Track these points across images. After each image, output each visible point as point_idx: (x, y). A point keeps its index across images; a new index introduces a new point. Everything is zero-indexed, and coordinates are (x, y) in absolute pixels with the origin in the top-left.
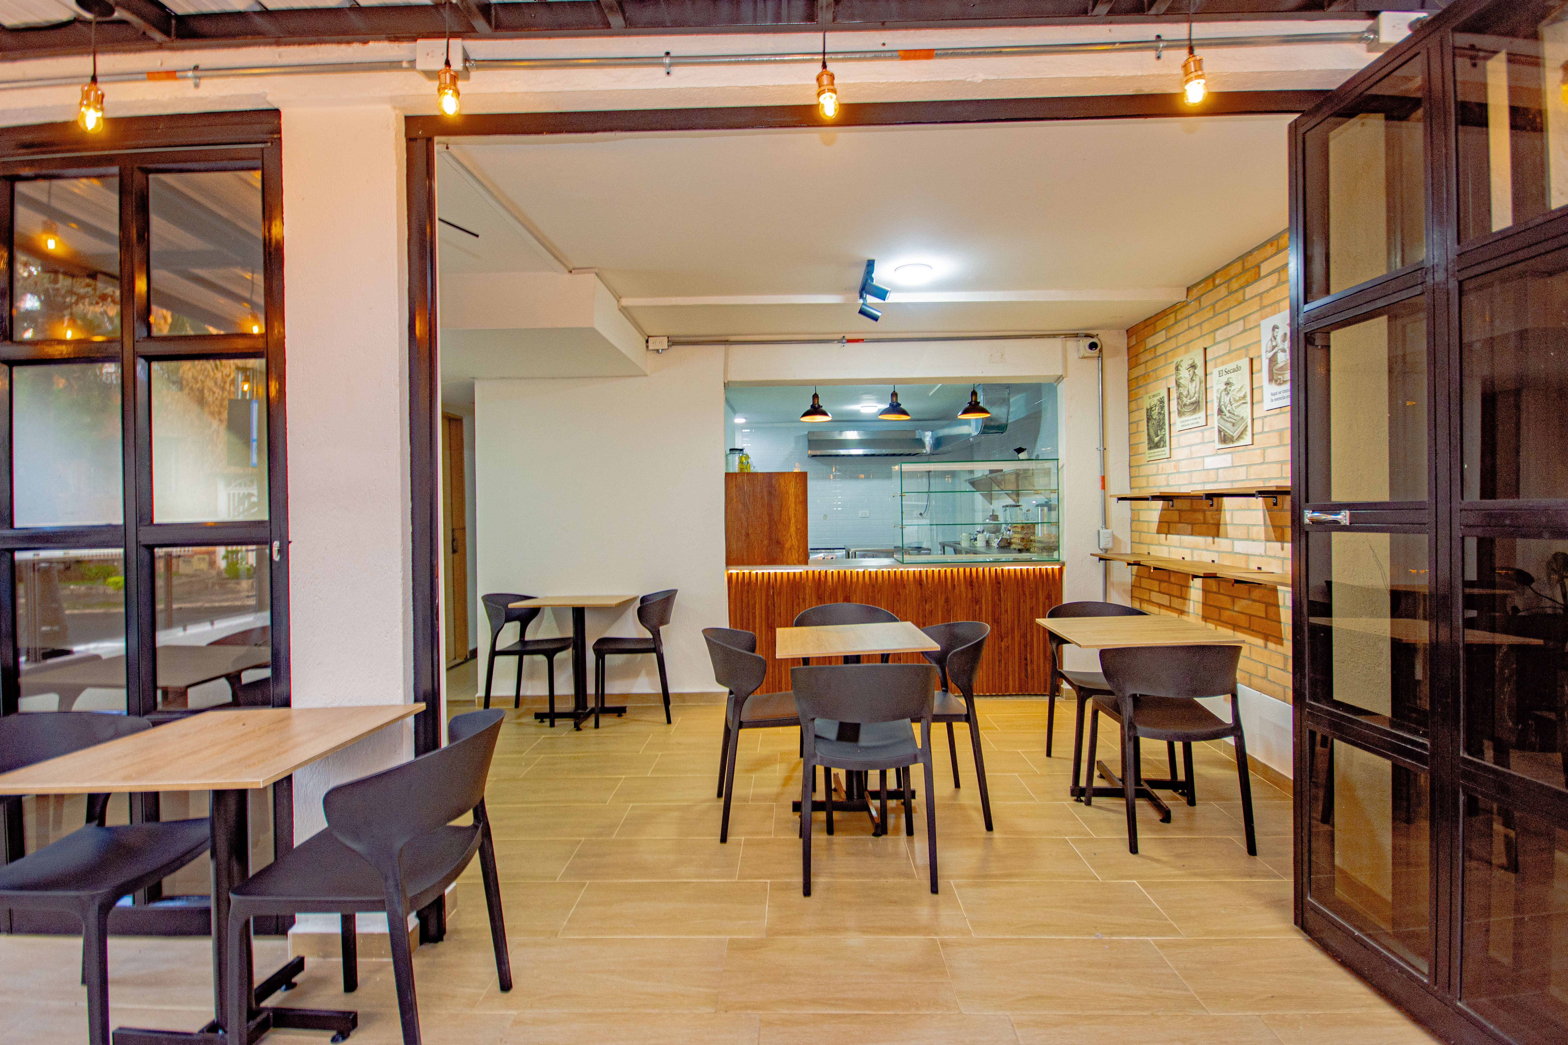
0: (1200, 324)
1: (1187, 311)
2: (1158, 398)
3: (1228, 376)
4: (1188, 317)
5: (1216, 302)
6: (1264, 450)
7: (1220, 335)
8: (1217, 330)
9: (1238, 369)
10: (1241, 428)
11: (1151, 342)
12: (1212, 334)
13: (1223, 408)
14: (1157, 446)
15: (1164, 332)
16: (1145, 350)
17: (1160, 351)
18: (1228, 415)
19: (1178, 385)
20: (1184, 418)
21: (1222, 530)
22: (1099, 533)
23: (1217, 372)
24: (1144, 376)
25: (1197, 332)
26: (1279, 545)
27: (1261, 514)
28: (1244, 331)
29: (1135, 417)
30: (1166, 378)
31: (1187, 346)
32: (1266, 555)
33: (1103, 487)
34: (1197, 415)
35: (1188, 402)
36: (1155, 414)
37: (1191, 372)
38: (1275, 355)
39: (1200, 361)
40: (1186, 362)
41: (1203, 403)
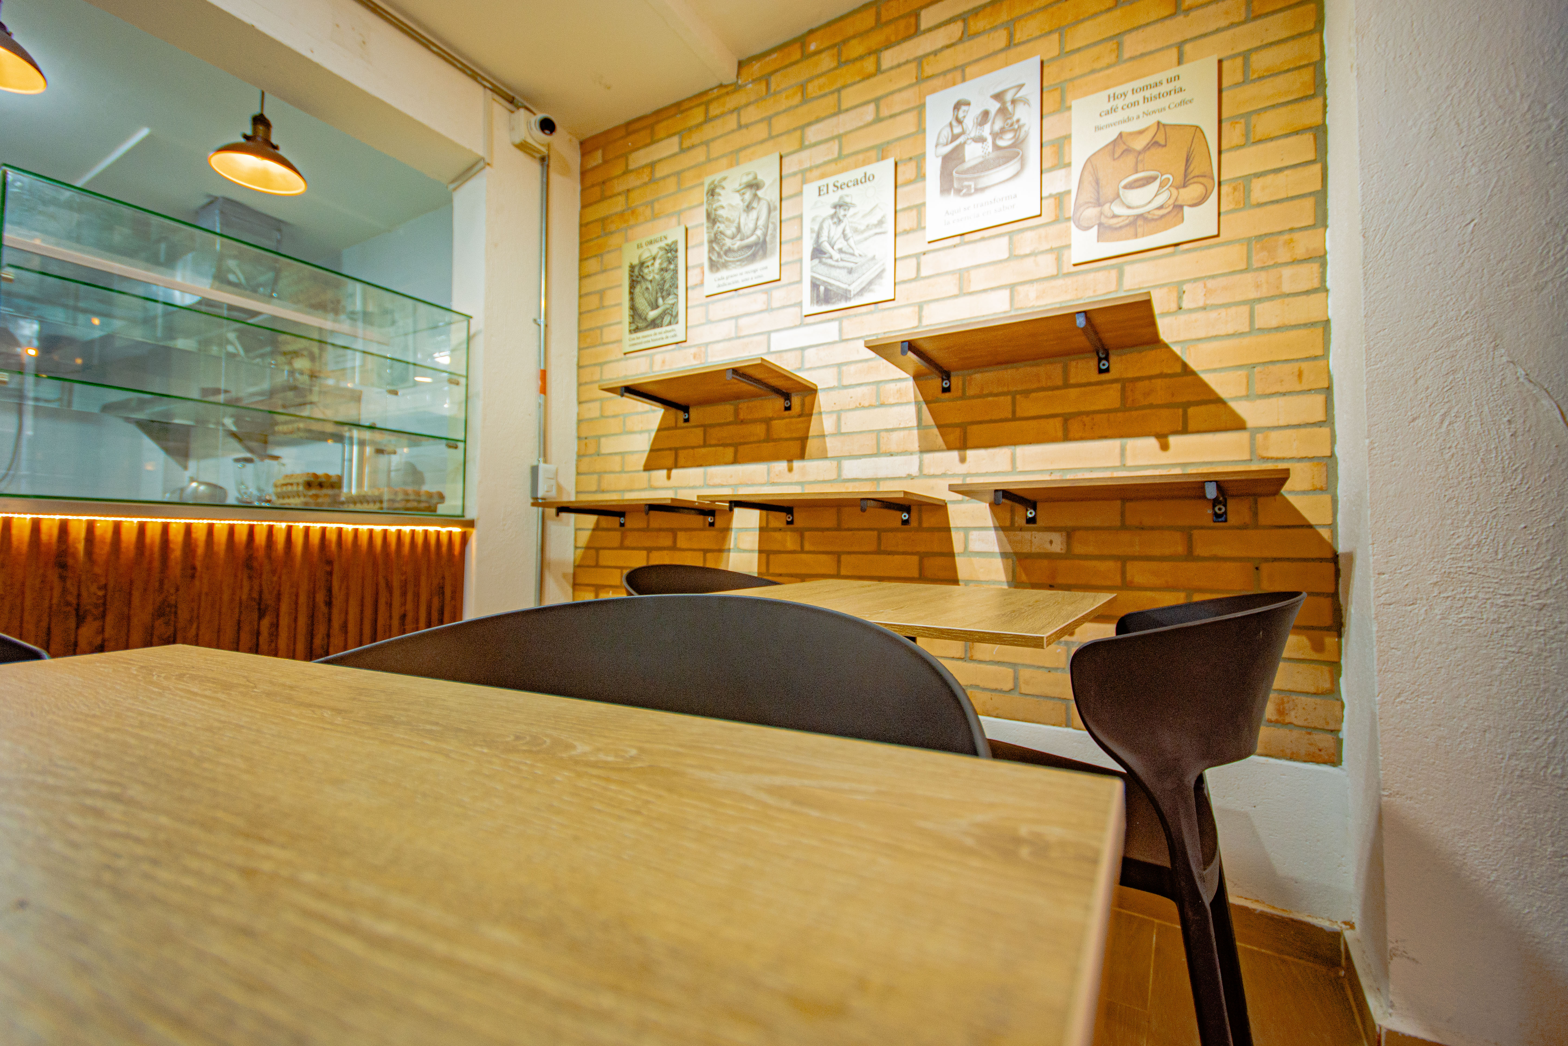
0: (769, 120)
1: (732, 102)
2: (663, 244)
3: (840, 193)
4: (737, 110)
5: (811, 80)
6: (920, 306)
7: (813, 134)
8: (810, 124)
9: (867, 178)
10: (870, 276)
11: (640, 158)
12: (798, 133)
13: (826, 246)
14: (654, 324)
15: (675, 139)
16: (627, 172)
17: (662, 172)
18: (836, 256)
19: (712, 219)
20: (724, 273)
21: (812, 445)
22: (535, 470)
23: (810, 189)
24: (622, 214)
25: (760, 131)
26: (955, 454)
27: (911, 410)
28: (878, 120)
29: (597, 283)
30: (679, 213)
31: (734, 157)
32: (922, 475)
33: (543, 390)
34: (758, 265)
35: (737, 244)
36: (652, 272)
37: (748, 196)
38: (960, 148)
39: (769, 177)
40: (734, 182)
41: (773, 244)
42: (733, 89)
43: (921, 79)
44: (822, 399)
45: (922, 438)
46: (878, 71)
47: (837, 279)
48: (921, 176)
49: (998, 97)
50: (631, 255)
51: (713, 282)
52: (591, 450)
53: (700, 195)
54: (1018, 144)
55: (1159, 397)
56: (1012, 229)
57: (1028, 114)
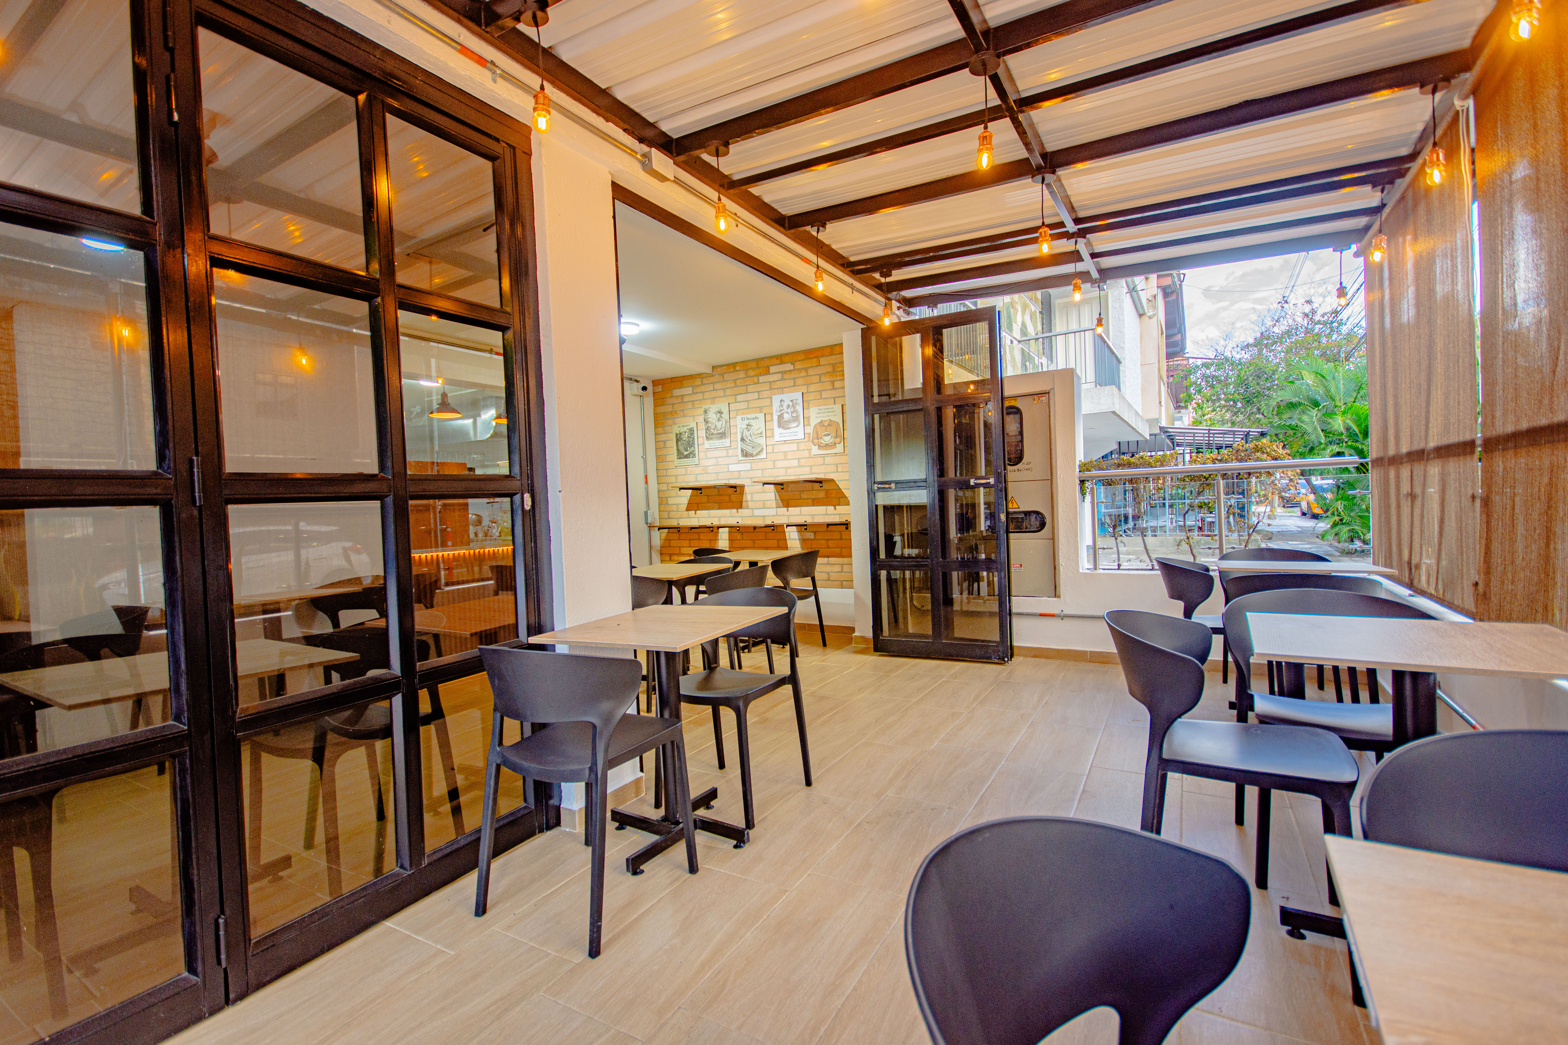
0: (724, 390)
1: (711, 380)
2: (688, 427)
3: (748, 420)
4: (713, 383)
5: (737, 380)
6: (774, 462)
7: (739, 398)
8: (738, 395)
9: (756, 418)
10: (759, 450)
11: (677, 392)
12: (734, 397)
13: (745, 438)
14: (687, 457)
15: (691, 389)
16: (672, 397)
17: (686, 399)
18: (748, 442)
19: (706, 421)
20: (711, 441)
21: (744, 504)
22: (646, 513)
23: (739, 418)
24: (671, 413)
25: (721, 393)
26: (785, 509)
27: (773, 494)
28: (759, 398)
29: (663, 437)
30: (694, 416)
31: (713, 399)
32: (777, 515)
33: (646, 483)
34: (723, 441)
35: (716, 432)
36: (685, 437)
37: (718, 415)
38: (782, 415)
39: (725, 410)
40: (713, 409)
41: (728, 434)
42: (711, 375)
43: (771, 389)
44: (746, 488)
45: (777, 503)
46: (758, 383)
47: (749, 449)
48: (772, 420)
49: (792, 401)
50: (676, 430)
51: (707, 444)
52: (664, 502)
53: (701, 411)
54: (797, 417)
55: (834, 495)
56: (798, 442)
57: (800, 408)
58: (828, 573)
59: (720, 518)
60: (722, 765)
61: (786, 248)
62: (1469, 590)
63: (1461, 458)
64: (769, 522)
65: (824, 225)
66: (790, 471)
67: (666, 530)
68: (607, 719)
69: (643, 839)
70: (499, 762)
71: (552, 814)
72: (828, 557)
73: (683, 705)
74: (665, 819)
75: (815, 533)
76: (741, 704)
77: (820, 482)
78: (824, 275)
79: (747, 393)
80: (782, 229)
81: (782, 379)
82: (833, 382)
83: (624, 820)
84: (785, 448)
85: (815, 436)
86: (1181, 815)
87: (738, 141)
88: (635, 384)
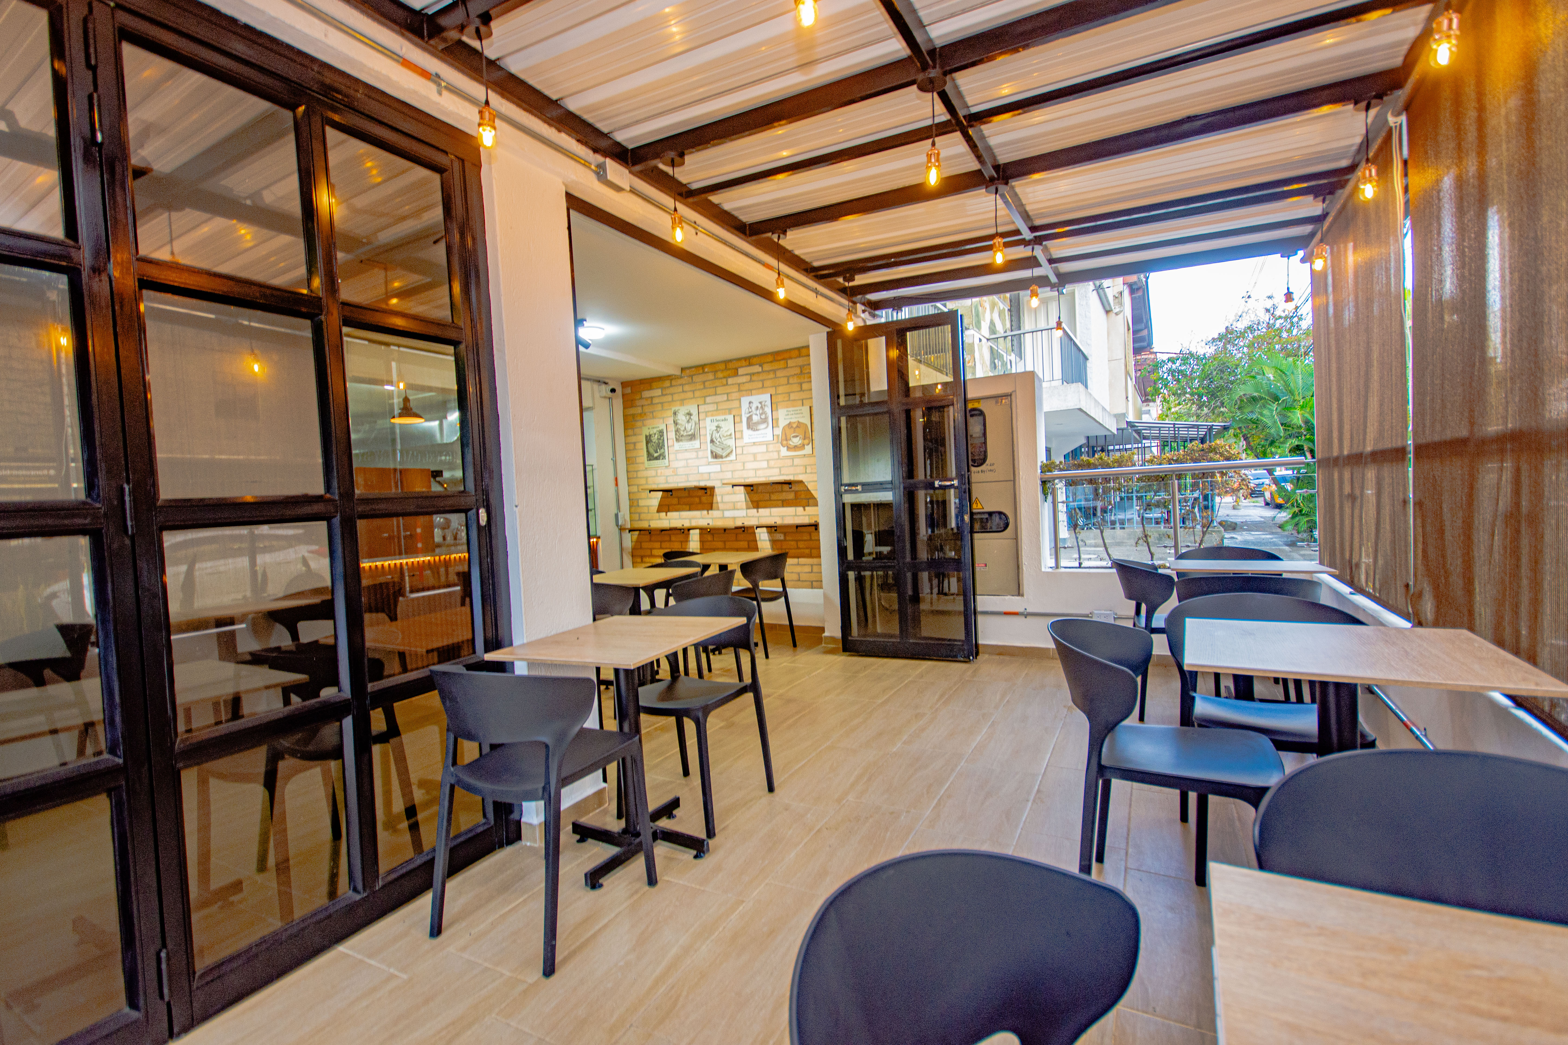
0: (693, 391)
1: (680, 381)
2: (658, 429)
3: (717, 422)
4: (682, 385)
5: (706, 381)
6: (744, 463)
7: (708, 400)
8: (707, 396)
9: (725, 420)
10: (728, 451)
11: (646, 394)
12: (703, 399)
13: (714, 440)
14: (657, 458)
15: (660, 391)
16: (641, 398)
17: (655, 401)
18: (718, 443)
19: (676, 423)
20: (681, 443)
21: (714, 505)
22: (617, 516)
23: (708, 420)
24: (641, 414)
25: (690, 395)
26: (755, 510)
27: (743, 496)
28: (728, 400)
29: (633, 439)
30: (663, 418)
31: (682, 402)
32: (747, 516)
33: (617, 485)
34: (693, 442)
35: (685, 434)
36: (655, 439)
37: (688, 417)
38: (751, 416)
39: (694, 412)
40: (682, 411)
41: (697, 436)
42: (681, 377)
43: (739, 390)
44: (717, 491)
45: (747, 505)
46: (727, 384)
47: (719, 451)
48: (741, 421)
49: (760, 403)
51: (677, 446)
52: (635, 504)
53: (670, 413)
54: (766, 418)
55: (803, 496)
56: (767, 444)
57: (768, 410)
58: (799, 574)
59: (690, 519)
60: (686, 773)
61: (747, 255)
62: (1401, 590)
63: (1394, 464)
64: (739, 523)
65: (785, 233)
66: (759, 473)
67: (637, 533)
68: (561, 737)
69: (603, 852)
70: (453, 782)
71: (513, 828)
72: (798, 557)
73: (643, 717)
74: (625, 831)
75: (785, 534)
76: (700, 715)
77: (789, 483)
78: (786, 281)
79: (716, 394)
80: (743, 236)
81: (751, 381)
82: (801, 384)
83: (584, 833)
84: (755, 449)
85: (784, 437)
86: (1129, 813)
87: (693, 152)
88: (604, 386)
